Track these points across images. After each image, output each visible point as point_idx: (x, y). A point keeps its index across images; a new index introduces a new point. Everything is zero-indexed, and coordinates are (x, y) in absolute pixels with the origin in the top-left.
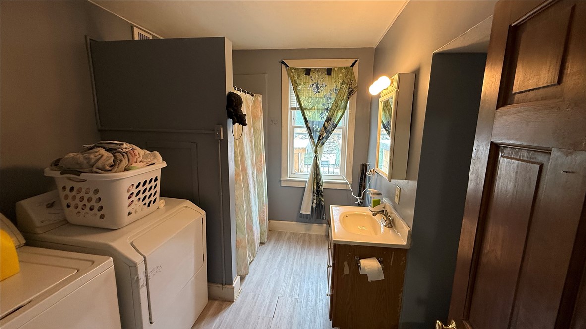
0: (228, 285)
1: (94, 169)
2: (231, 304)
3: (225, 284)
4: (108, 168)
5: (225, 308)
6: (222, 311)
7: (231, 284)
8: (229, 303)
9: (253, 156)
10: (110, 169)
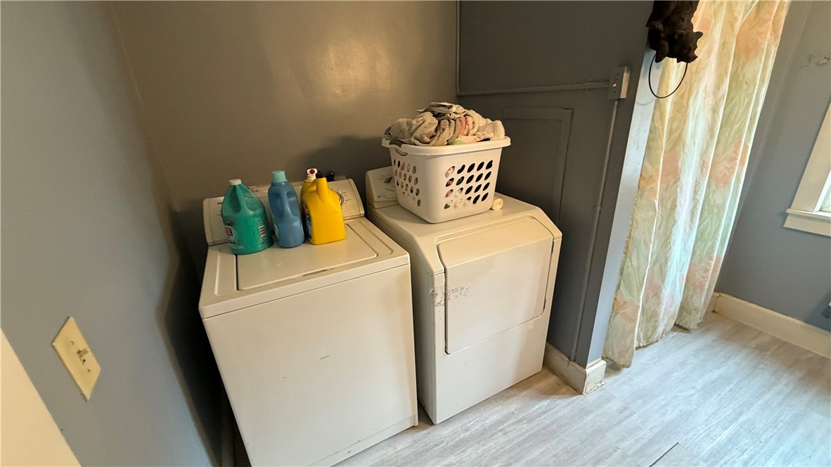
0: (579, 364)
1: (413, 140)
2: (576, 395)
3: (574, 361)
4: (426, 139)
5: (564, 394)
6: (557, 396)
7: (584, 367)
8: (574, 391)
9: (708, 146)
10: (428, 140)
